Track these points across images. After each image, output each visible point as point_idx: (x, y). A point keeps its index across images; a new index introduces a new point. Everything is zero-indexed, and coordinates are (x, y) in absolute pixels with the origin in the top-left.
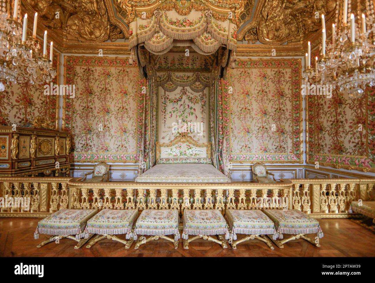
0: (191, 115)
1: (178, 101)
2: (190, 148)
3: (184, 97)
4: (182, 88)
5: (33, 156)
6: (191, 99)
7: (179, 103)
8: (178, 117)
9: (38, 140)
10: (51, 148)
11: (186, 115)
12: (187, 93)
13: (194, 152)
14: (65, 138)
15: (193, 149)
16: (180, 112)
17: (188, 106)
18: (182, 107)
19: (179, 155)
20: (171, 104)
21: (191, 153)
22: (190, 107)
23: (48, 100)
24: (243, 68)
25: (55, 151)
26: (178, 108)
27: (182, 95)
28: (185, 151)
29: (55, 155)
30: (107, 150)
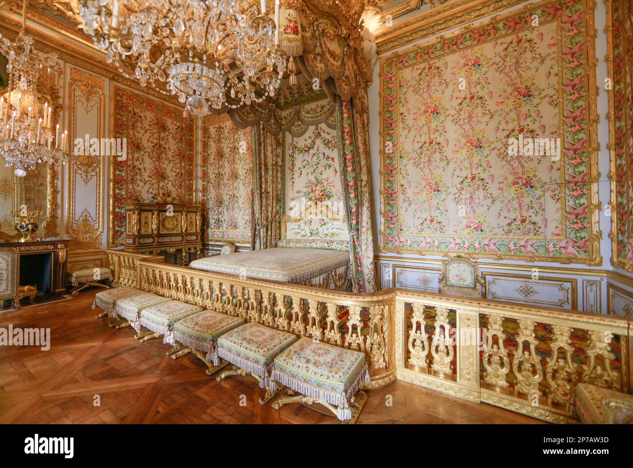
0: (327, 168)
1: (309, 148)
2: (325, 224)
3: (318, 142)
4: (314, 127)
5: (155, 232)
6: (327, 143)
7: (312, 152)
8: (310, 174)
9: (161, 215)
10: (177, 225)
11: (320, 170)
12: (322, 134)
13: (330, 230)
14: (195, 212)
15: (328, 226)
16: (312, 166)
17: (324, 154)
18: (315, 158)
19: (309, 234)
20: (301, 155)
21: (326, 232)
22: (326, 156)
23: (183, 171)
24: (425, 60)
25: (181, 227)
26: (310, 161)
27: (315, 139)
28: (317, 229)
29: (182, 232)
30: (235, 227)
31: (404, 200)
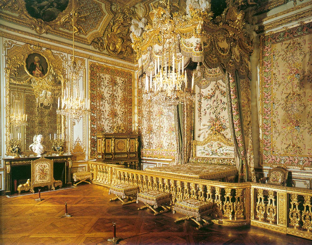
0: (223, 110)
1: (211, 96)
2: (221, 147)
3: (217, 92)
4: (215, 82)
5: (113, 152)
6: (223, 93)
7: (213, 99)
8: (212, 114)
9: (116, 141)
10: (125, 146)
11: (218, 111)
12: (220, 87)
13: (225, 151)
14: (134, 138)
15: (223, 148)
16: (213, 108)
17: (221, 100)
18: (215, 103)
19: (211, 154)
20: (206, 101)
21: (222, 152)
22: (223, 102)
25: (127, 149)
26: (212, 105)
27: (215, 90)
28: (216, 150)
29: (127, 151)
30: (161, 147)
31: (275, 132)
